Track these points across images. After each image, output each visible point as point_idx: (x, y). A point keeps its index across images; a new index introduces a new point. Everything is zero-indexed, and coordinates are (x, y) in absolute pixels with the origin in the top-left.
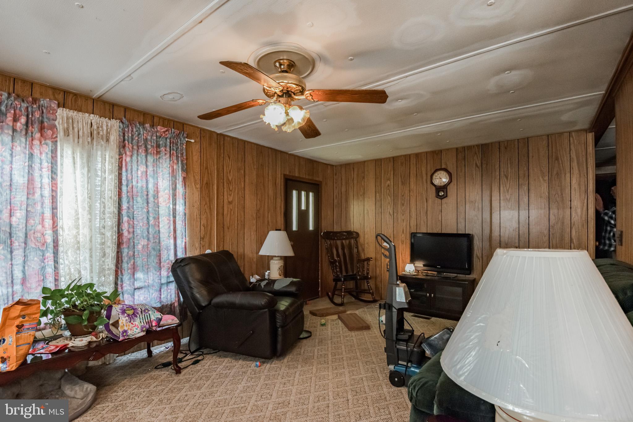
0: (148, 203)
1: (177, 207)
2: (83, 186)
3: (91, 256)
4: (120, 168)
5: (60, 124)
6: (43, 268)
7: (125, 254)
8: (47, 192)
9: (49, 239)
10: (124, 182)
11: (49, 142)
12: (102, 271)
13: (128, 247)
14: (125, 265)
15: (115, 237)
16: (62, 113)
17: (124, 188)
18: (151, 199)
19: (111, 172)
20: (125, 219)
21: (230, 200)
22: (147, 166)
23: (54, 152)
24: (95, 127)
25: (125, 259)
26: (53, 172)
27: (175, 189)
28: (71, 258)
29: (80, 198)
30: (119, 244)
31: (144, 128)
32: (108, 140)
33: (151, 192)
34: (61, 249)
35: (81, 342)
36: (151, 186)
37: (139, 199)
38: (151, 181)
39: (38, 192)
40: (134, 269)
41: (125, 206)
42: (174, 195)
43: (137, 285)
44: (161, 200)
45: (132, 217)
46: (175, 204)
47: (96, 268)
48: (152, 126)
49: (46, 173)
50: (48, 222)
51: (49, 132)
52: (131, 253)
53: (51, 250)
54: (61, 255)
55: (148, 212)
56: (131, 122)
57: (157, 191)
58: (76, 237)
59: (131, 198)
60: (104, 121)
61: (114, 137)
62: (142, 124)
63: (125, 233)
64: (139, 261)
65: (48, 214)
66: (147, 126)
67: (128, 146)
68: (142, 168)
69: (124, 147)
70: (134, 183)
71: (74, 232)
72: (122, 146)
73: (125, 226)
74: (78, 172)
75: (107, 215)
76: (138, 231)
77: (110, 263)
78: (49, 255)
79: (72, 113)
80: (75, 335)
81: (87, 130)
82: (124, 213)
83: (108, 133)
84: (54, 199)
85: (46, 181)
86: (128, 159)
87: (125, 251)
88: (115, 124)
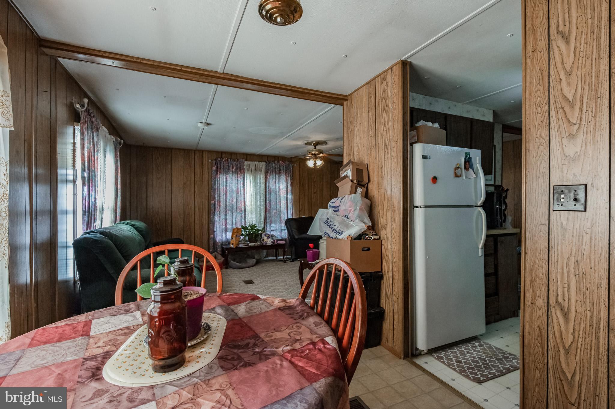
0: (276, 195)
1: (288, 196)
2: (253, 190)
3: (256, 216)
4: (266, 181)
5: (245, 167)
6: (241, 220)
7: (268, 216)
8: (242, 193)
9: (243, 209)
10: (267, 187)
11: (243, 174)
12: (260, 222)
13: (269, 213)
14: (268, 220)
15: (264, 209)
16: (246, 163)
17: (267, 189)
18: (278, 193)
19: (263, 183)
20: (268, 202)
21: (315, 191)
22: (276, 179)
23: (244, 178)
24: (257, 166)
25: (268, 218)
26: (244, 185)
27: (287, 188)
28: (250, 217)
29: (252, 194)
30: (266, 212)
31: (275, 163)
32: (261, 171)
33: (278, 190)
34: (246, 213)
35: (252, 244)
36: (277, 187)
37: (273, 193)
38: (277, 185)
39: (239, 194)
40: (271, 222)
41: (268, 197)
42: (287, 191)
43: (272, 229)
44: (281, 193)
45: (270, 201)
46: (287, 195)
47: (258, 221)
48: (278, 162)
49: (242, 186)
50: (243, 203)
51: (243, 171)
52: (270, 215)
53: (243, 213)
54: (247, 215)
55: (276, 199)
56: (269, 162)
57: (280, 190)
58: (251, 209)
59: (270, 193)
60: (260, 163)
61: (263, 170)
62: (274, 162)
63: (268, 207)
64: (273, 219)
65: (243, 200)
66: (276, 162)
67: (269, 172)
68: (274, 180)
69: (267, 172)
70: (271, 187)
71: (251, 207)
72: (266, 173)
73: (268, 205)
74: (252, 184)
75: (261, 200)
76: (273, 207)
77: (262, 219)
78: (243, 215)
79: (249, 163)
80: (251, 242)
81: (254, 168)
82: (267, 199)
83: (261, 168)
84: (244, 195)
85: (242, 188)
86: (269, 177)
87: (268, 215)
88: (264, 164)
